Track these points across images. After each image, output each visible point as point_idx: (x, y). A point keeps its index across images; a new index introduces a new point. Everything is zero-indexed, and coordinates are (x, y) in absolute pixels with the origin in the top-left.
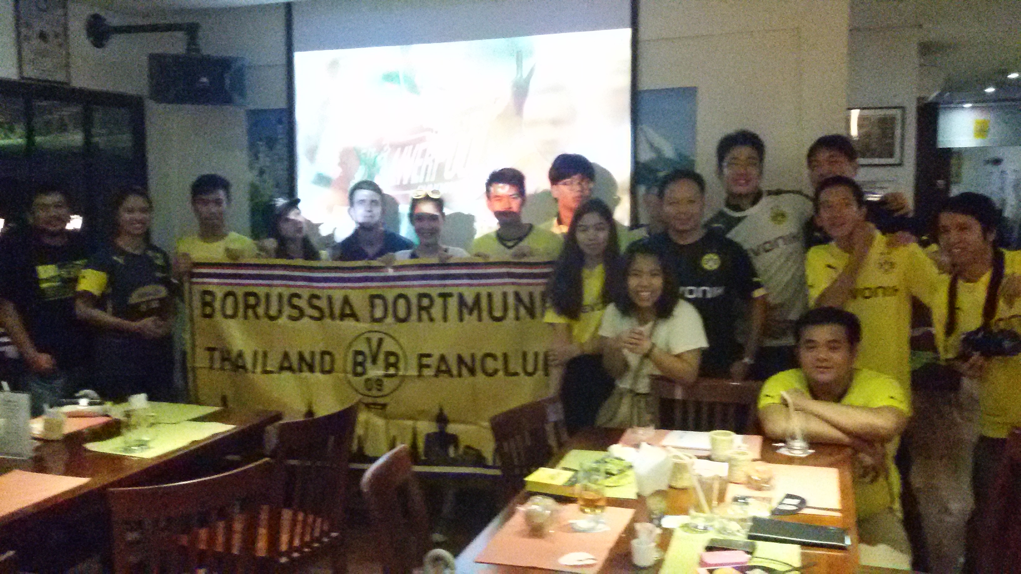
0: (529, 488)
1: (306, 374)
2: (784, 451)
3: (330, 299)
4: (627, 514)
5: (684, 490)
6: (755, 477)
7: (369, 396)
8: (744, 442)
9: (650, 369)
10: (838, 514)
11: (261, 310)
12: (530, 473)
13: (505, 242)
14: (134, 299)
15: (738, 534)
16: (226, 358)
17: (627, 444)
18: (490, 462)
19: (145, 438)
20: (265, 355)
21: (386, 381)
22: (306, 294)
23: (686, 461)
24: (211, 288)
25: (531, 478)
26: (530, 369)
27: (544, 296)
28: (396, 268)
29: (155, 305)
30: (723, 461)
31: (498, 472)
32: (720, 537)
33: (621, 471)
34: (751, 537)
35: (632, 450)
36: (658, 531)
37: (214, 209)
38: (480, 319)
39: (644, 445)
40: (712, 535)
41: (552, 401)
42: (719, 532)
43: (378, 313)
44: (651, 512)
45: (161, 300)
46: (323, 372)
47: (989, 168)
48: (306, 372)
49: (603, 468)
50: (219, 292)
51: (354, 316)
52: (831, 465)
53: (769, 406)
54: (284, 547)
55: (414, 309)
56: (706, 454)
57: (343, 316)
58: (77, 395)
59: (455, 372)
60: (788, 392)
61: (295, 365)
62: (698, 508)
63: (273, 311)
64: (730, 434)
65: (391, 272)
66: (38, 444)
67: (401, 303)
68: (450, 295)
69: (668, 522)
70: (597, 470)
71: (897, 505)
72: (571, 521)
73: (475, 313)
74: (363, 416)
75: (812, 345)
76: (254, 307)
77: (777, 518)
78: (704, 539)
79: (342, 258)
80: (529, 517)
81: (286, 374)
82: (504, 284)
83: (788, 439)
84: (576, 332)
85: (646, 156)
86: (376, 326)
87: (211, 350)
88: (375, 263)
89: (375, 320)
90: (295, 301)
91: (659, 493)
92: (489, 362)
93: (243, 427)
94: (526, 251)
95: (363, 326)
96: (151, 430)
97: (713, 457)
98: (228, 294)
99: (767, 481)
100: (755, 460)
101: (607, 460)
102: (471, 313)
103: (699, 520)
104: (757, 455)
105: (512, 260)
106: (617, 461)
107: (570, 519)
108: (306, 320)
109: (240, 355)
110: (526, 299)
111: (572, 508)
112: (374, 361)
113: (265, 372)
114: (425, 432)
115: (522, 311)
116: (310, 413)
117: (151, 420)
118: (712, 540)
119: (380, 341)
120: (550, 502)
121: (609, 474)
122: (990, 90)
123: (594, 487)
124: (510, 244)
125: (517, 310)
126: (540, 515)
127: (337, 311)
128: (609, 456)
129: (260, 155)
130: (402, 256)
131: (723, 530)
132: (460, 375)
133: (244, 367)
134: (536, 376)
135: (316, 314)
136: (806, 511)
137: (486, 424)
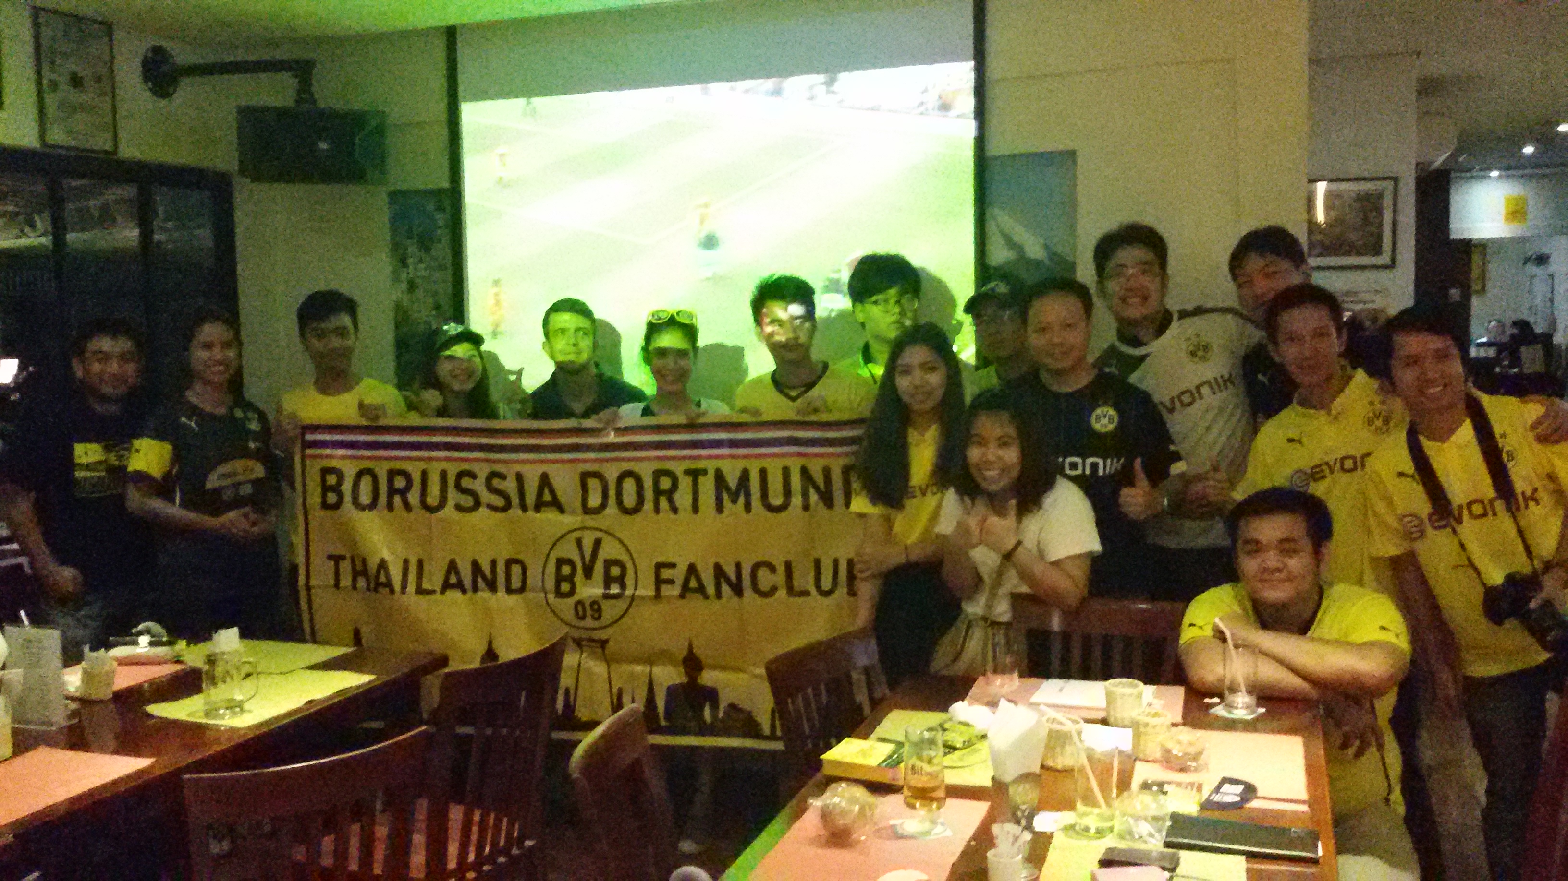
0: (827, 770)
1: (484, 595)
2: (1220, 711)
3: (519, 478)
4: (979, 810)
5: (1068, 772)
6: (1176, 751)
7: (579, 628)
8: (1157, 696)
9: (1013, 583)
10: (1304, 808)
11: (414, 497)
12: (829, 747)
13: (786, 390)
14: (213, 481)
15: (1151, 839)
16: (360, 570)
17: (977, 700)
18: (766, 730)
19: (239, 697)
20: (420, 563)
21: (606, 605)
22: (482, 471)
23: (1069, 727)
24: (334, 463)
25: (829, 756)
26: (826, 584)
27: (846, 471)
28: (620, 431)
29: (247, 490)
30: (1124, 727)
31: (779, 746)
32: (1122, 845)
33: (968, 744)
34: (1168, 845)
35: (985, 710)
36: (1027, 836)
37: (336, 342)
38: (748, 507)
39: (1003, 703)
40: (1110, 842)
41: (862, 634)
42: (1122, 837)
43: (594, 501)
44: (1016, 808)
45: (256, 482)
46: (509, 591)
47: (1532, 269)
48: (483, 590)
49: (940, 737)
50: (350, 470)
51: (557, 505)
52: (1292, 731)
53: (1194, 642)
54: (452, 865)
55: (649, 494)
56: (1101, 715)
57: (539, 506)
58: (134, 630)
59: (711, 590)
60: (1221, 619)
61: (467, 582)
62: (1089, 800)
63: (433, 499)
64: (1136, 686)
65: (612, 437)
66: (74, 706)
67: (629, 485)
68: (705, 472)
69: (1044, 822)
70: (932, 742)
71: (1397, 795)
72: (892, 822)
73: (742, 500)
74: (570, 659)
75: (1256, 548)
76: (403, 493)
77: (1208, 814)
78: (1099, 848)
79: (535, 416)
80: (826, 815)
81: (454, 595)
82: (783, 455)
83: (1226, 693)
84: (897, 528)
85: (999, 255)
86: (590, 521)
87: (337, 559)
88: (588, 423)
89: (587, 510)
90: (466, 482)
91: (1026, 777)
92: (763, 574)
93: (385, 678)
94: (818, 404)
95: (569, 521)
96: (248, 682)
97: (1112, 720)
98: (360, 474)
99: (1196, 757)
100: (1174, 725)
101: (947, 726)
102: (734, 501)
103: (1091, 818)
104: (1179, 719)
105: (796, 418)
106: (963, 728)
107: (890, 818)
108: (483, 510)
109: (383, 565)
110: (819, 479)
111: (893, 801)
112: (588, 572)
113: (420, 591)
114: (666, 685)
115: (814, 497)
116: (490, 654)
117: (247, 669)
118: (1110, 850)
119: (598, 543)
120: (860, 792)
121: (950, 748)
122: (1529, 150)
123: (927, 768)
124: (793, 394)
125: (805, 495)
126: (844, 813)
127: (530, 499)
128: (950, 719)
129: (410, 261)
130: (630, 413)
131: (1128, 834)
132: (719, 595)
133: (389, 585)
134: (836, 595)
135: (500, 502)
136: (1255, 804)
137: (761, 671)
